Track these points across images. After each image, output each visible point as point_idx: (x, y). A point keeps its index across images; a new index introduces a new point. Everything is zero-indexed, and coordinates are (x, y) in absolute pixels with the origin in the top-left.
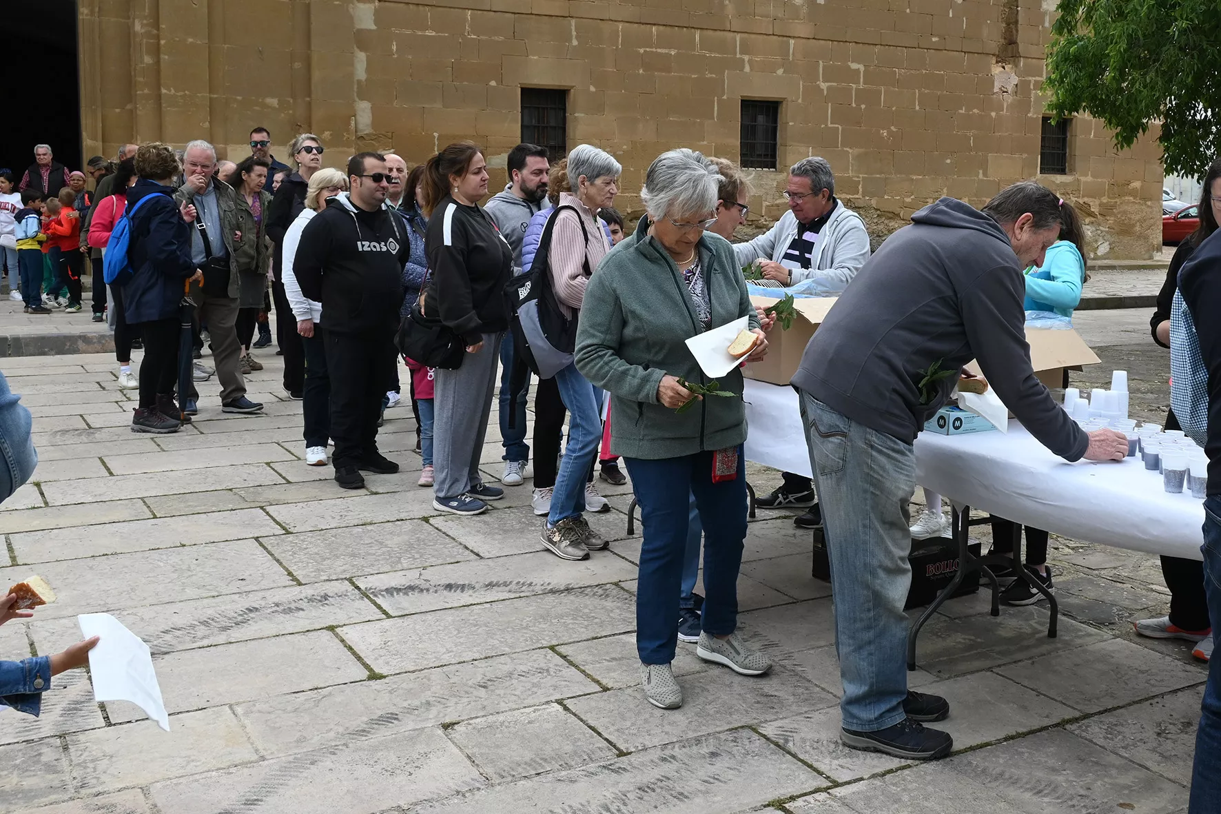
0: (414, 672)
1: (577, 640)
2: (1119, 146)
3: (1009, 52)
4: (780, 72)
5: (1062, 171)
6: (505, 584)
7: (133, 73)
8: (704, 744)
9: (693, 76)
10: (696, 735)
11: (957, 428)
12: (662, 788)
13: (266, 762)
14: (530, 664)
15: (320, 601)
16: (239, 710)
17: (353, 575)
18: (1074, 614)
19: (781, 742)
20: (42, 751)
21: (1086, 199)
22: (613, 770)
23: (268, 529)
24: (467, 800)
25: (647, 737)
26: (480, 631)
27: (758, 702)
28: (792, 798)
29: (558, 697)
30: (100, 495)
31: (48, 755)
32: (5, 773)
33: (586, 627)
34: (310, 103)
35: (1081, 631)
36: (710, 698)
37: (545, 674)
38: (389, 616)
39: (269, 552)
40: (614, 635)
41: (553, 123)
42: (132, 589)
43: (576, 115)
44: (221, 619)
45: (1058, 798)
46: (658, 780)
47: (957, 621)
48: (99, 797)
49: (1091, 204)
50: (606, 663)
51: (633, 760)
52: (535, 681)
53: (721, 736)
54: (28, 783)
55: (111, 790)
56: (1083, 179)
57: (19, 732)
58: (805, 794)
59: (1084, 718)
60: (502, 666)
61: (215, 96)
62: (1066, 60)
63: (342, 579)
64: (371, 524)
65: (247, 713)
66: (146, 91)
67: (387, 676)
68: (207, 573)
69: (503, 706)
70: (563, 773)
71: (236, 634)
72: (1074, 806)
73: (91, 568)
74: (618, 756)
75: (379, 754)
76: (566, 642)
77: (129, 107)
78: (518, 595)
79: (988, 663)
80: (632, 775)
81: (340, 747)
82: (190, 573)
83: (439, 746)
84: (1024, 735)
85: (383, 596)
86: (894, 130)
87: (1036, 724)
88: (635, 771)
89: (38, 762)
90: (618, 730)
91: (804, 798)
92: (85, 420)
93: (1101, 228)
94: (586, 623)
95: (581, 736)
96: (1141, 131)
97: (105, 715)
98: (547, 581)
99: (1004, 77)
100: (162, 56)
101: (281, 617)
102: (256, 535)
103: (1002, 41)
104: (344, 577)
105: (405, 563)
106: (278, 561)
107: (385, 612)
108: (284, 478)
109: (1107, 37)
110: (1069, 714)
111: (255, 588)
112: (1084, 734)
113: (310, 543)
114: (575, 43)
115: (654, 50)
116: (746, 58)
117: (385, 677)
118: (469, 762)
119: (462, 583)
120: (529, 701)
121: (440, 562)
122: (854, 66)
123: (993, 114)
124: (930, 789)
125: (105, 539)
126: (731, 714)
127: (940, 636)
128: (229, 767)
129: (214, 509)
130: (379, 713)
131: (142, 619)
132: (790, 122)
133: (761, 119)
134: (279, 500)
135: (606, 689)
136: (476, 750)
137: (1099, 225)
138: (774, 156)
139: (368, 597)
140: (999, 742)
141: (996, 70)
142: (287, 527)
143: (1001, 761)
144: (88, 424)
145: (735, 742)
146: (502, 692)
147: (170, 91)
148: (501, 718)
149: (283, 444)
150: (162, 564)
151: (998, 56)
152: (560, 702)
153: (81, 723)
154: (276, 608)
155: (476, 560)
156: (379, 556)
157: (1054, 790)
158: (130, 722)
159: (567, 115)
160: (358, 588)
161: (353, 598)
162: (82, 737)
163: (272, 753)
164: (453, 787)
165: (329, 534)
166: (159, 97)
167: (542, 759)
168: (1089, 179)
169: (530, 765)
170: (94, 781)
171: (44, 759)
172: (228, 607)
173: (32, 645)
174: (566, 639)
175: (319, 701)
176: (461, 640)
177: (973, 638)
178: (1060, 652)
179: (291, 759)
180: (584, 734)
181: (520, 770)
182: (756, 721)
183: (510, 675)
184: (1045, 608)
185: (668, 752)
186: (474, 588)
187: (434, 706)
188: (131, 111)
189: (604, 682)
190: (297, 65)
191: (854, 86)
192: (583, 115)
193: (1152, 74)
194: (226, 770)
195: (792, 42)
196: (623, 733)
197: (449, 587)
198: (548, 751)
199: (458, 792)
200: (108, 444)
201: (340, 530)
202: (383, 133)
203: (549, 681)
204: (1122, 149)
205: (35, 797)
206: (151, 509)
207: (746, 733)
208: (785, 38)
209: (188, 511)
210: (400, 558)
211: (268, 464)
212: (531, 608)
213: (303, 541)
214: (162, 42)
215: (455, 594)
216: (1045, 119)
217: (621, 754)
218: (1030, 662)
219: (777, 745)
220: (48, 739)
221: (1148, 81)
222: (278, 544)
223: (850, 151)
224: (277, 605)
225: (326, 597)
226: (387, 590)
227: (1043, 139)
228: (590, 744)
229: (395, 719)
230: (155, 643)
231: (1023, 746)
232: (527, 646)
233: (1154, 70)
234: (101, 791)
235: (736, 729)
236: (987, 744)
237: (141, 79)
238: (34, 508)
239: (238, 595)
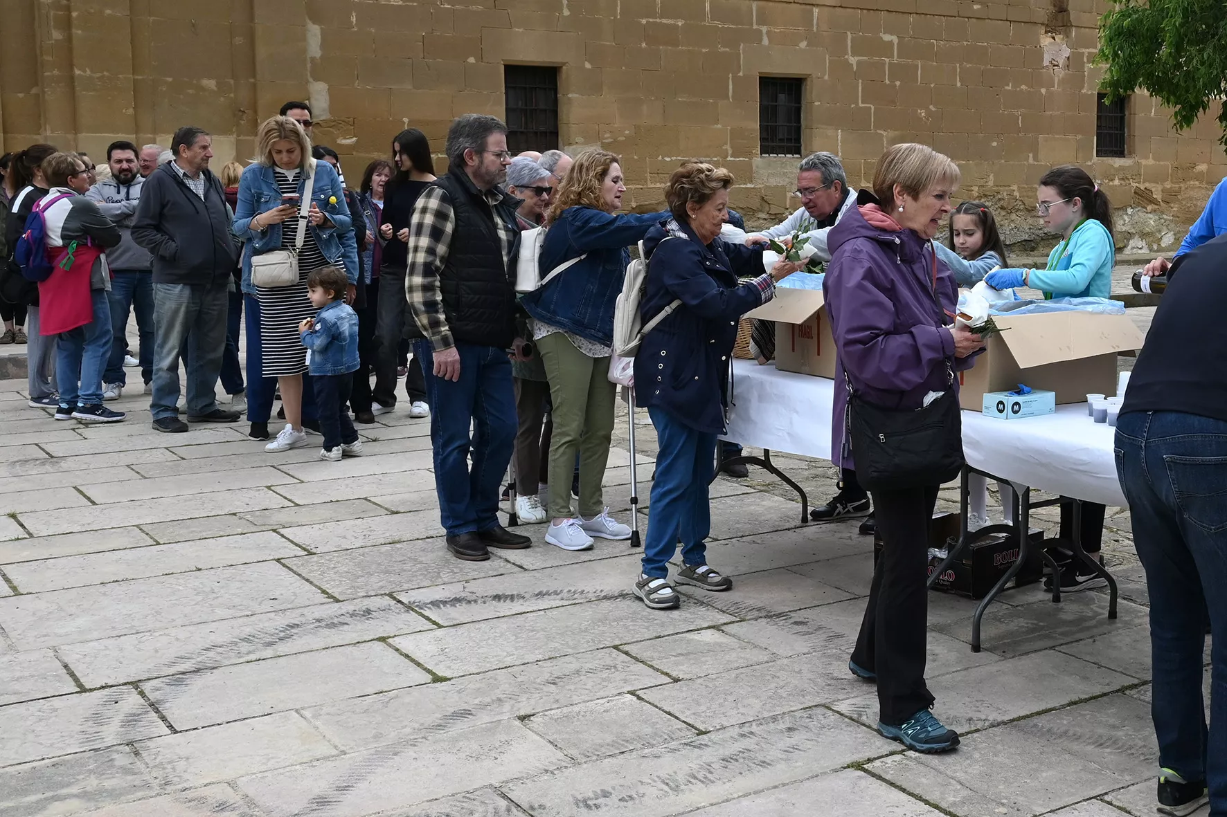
0: (478, 674)
1: (639, 639)
2: (1178, 126)
3: (1059, 20)
4: (803, 45)
5: (1121, 154)
6: (556, 593)
7: (38, 52)
8: (781, 721)
9: (704, 50)
10: (771, 714)
11: (1015, 412)
12: (744, 758)
13: (348, 755)
14: (597, 662)
15: (364, 616)
16: (307, 713)
17: (393, 590)
18: (1133, 598)
19: (855, 716)
20: (113, 757)
21: (1147, 185)
22: (695, 747)
23: (287, 550)
24: (556, 776)
25: (724, 719)
26: (538, 635)
27: (829, 685)
28: (870, 760)
29: (630, 689)
30: (89, 524)
31: (121, 759)
32: (82, 777)
33: (647, 628)
34: (254, 86)
35: (1140, 612)
36: (782, 684)
37: (613, 670)
38: (440, 626)
39: (295, 573)
40: (677, 634)
41: (542, 106)
42: (156, 612)
43: (570, 95)
44: (262, 636)
45: (1118, 748)
46: (740, 752)
47: (1019, 608)
48: (186, 792)
49: (1153, 190)
50: (673, 658)
51: (713, 737)
52: (604, 676)
53: (796, 713)
54: (108, 784)
55: (197, 785)
56: (1144, 162)
57: (83, 743)
58: (882, 757)
59: (1143, 685)
60: (570, 665)
61: (140, 77)
62: (1120, 34)
63: (382, 595)
64: (399, 542)
65: (316, 716)
66: (56, 72)
67: (452, 678)
68: (233, 594)
69: (576, 699)
70: (646, 751)
71: (282, 648)
72: (1133, 754)
73: (104, 594)
74: (698, 735)
75: (461, 743)
76: (629, 641)
77: (34, 91)
78: (570, 602)
79: (1051, 643)
80: (714, 749)
81: (420, 740)
82: (214, 595)
83: (518, 735)
84: (1086, 700)
85: (429, 608)
86: (933, 109)
87: (1097, 690)
88: (717, 746)
89: (112, 766)
90: (694, 714)
91: (881, 760)
92: (43, 450)
93: (1165, 217)
94: (646, 624)
95: (659, 720)
96: (1201, 109)
97: (167, 724)
98: (600, 588)
99: (1054, 49)
100: (74, 31)
101: (326, 631)
102: (276, 558)
103: (1051, 8)
104: (383, 592)
105: (446, 577)
106: (307, 580)
107: (435, 623)
108: (290, 500)
109: (1163, 9)
110: (1128, 681)
111: (289, 606)
112: (1142, 697)
113: (338, 562)
114: (566, 12)
115: (658, 20)
116: (764, 29)
117: (450, 679)
118: (551, 747)
119: (510, 594)
120: (601, 694)
121: (482, 575)
122: (887, 37)
123: (1043, 91)
124: (999, 747)
125: (109, 567)
126: (803, 696)
127: (1003, 622)
128: (311, 761)
129: (221, 533)
130: (452, 710)
131: (177, 639)
132: (816, 101)
133: (782, 97)
134: (292, 523)
135: (676, 680)
136: (555, 736)
137: (1162, 213)
138: (798, 140)
139: (412, 609)
140: (1063, 707)
141: (1046, 41)
142: (309, 548)
143: (1065, 722)
144: (48, 453)
145: (810, 718)
146: (572, 687)
147: (85, 71)
148: (576, 709)
149: (280, 467)
150: (181, 588)
151: (1047, 25)
152: (632, 693)
153: (145, 732)
154: (317, 624)
155: (521, 572)
156: (415, 572)
157: (1115, 743)
158: (196, 729)
159: (559, 96)
160: (400, 602)
161: (397, 611)
162: (149, 743)
163: (352, 748)
164: (541, 766)
165: (356, 553)
166: (72, 79)
167: (623, 740)
168: (1151, 162)
169: (613, 746)
170: (177, 779)
171: (117, 763)
172: (266, 625)
173: (66, 666)
174: (628, 639)
175: (387, 703)
176: (521, 644)
177: (1035, 622)
178: (1120, 631)
179: (372, 751)
180: (661, 718)
181: (603, 750)
182: (829, 701)
183: (578, 672)
184: (1106, 594)
185: (746, 729)
186: (524, 598)
187: (506, 701)
188: (37, 95)
189: (674, 674)
190: (238, 40)
191: (887, 60)
192: (578, 95)
193: (1209, 50)
194: (310, 763)
195: (816, 10)
196: (700, 716)
197: (497, 598)
198: (628, 734)
199: (546, 771)
200: (77, 473)
201: (367, 550)
202: (343, 119)
203: (617, 676)
204: (1181, 129)
205: (121, 794)
206: (152, 536)
207: (820, 711)
208: (808, 7)
209: (191, 537)
210: (439, 573)
211: (269, 488)
212: (587, 613)
213: (330, 560)
214: (74, 14)
215: (505, 604)
216: (1101, 96)
217: (700, 733)
218: (1091, 640)
219: (851, 718)
220: (115, 747)
221: (1206, 58)
222: (302, 565)
223: (885, 133)
224: (318, 621)
225: (368, 611)
226: (432, 603)
227: (1099, 118)
228: (669, 726)
229: (471, 714)
230: (199, 659)
231: (1086, 710)
232: (590, 646)
233: (1211, 46)
234: (187, 787)
235: (810, 707)
236: (1051, 710)
237: (49, 58)
238: (18, 539)
239: (274, 614)
